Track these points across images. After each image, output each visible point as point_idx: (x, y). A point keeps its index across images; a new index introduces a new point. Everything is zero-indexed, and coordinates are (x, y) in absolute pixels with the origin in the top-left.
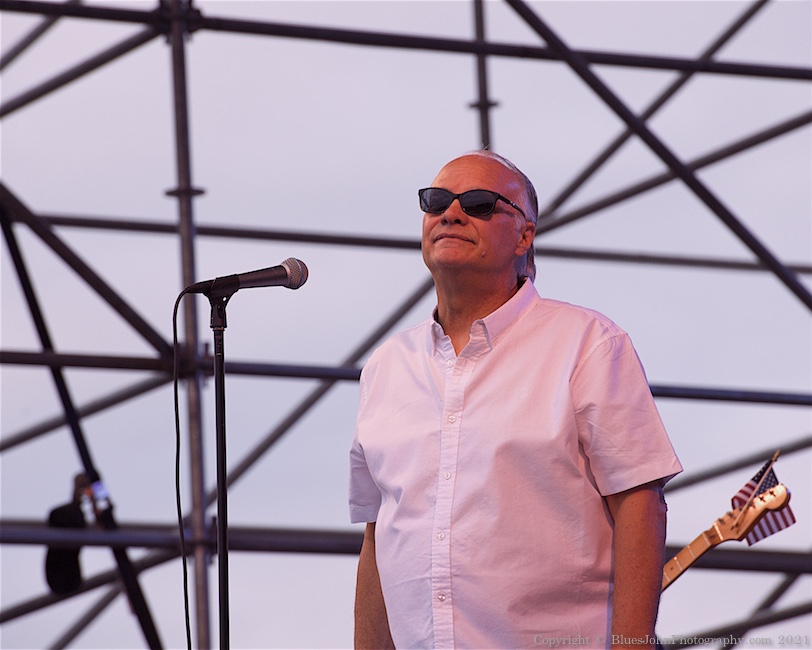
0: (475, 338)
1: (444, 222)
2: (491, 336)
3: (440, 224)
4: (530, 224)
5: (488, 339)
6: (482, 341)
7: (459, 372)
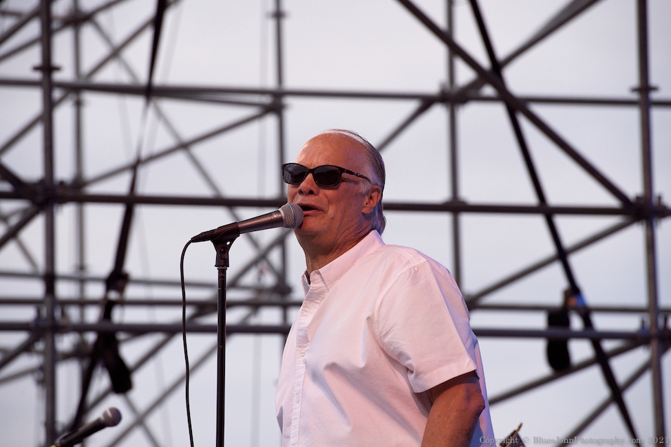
0: (315, 285)
1: (301, 192)
2: (327, 283)
3: (298, 194)
4: (376, 187)
5: (326, 286)
6: (321, 287)
7: (306, 313)
